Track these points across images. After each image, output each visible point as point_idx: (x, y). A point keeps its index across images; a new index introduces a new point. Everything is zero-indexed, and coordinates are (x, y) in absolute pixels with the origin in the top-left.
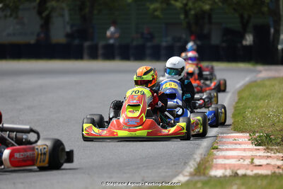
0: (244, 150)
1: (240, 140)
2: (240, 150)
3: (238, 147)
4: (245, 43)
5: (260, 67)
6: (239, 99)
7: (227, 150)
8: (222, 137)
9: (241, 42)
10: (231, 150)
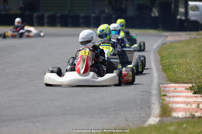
0: (187, 97)
1: (179, 89)
2: (183, 97)
3: (180, 94)
4: (153, 15)
5: (166, 33)
6: (161, 58)
7: (173, 97)
8: (164, 87)
9: (150, 15)
10: (177, 97)
